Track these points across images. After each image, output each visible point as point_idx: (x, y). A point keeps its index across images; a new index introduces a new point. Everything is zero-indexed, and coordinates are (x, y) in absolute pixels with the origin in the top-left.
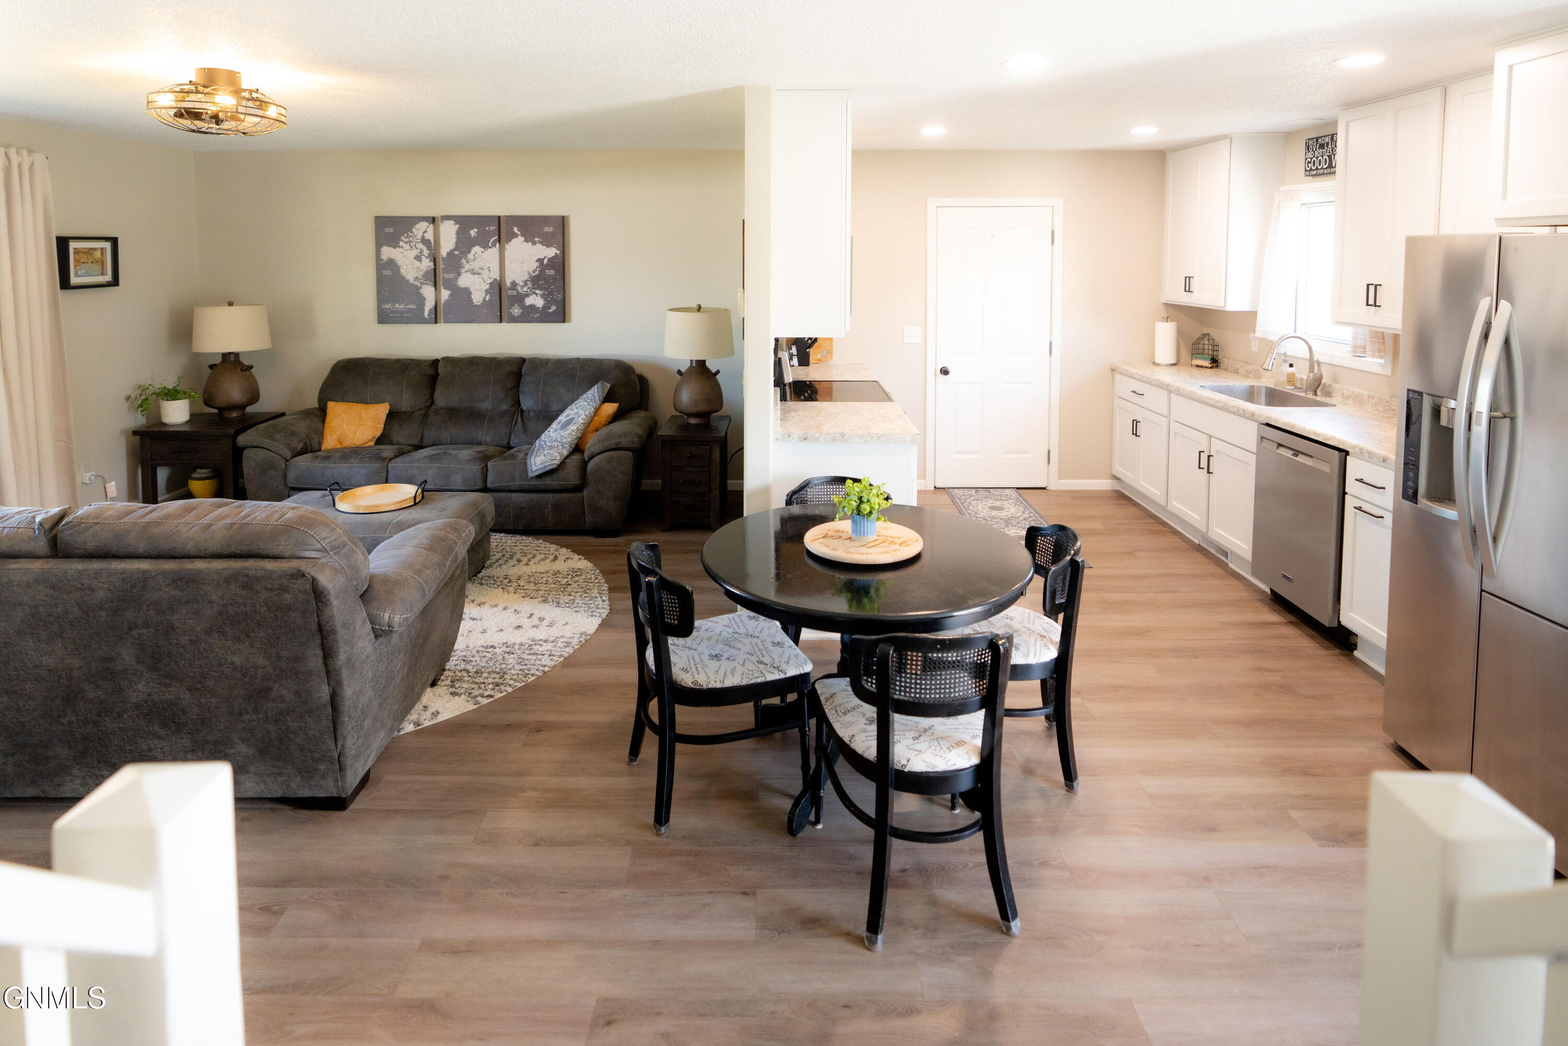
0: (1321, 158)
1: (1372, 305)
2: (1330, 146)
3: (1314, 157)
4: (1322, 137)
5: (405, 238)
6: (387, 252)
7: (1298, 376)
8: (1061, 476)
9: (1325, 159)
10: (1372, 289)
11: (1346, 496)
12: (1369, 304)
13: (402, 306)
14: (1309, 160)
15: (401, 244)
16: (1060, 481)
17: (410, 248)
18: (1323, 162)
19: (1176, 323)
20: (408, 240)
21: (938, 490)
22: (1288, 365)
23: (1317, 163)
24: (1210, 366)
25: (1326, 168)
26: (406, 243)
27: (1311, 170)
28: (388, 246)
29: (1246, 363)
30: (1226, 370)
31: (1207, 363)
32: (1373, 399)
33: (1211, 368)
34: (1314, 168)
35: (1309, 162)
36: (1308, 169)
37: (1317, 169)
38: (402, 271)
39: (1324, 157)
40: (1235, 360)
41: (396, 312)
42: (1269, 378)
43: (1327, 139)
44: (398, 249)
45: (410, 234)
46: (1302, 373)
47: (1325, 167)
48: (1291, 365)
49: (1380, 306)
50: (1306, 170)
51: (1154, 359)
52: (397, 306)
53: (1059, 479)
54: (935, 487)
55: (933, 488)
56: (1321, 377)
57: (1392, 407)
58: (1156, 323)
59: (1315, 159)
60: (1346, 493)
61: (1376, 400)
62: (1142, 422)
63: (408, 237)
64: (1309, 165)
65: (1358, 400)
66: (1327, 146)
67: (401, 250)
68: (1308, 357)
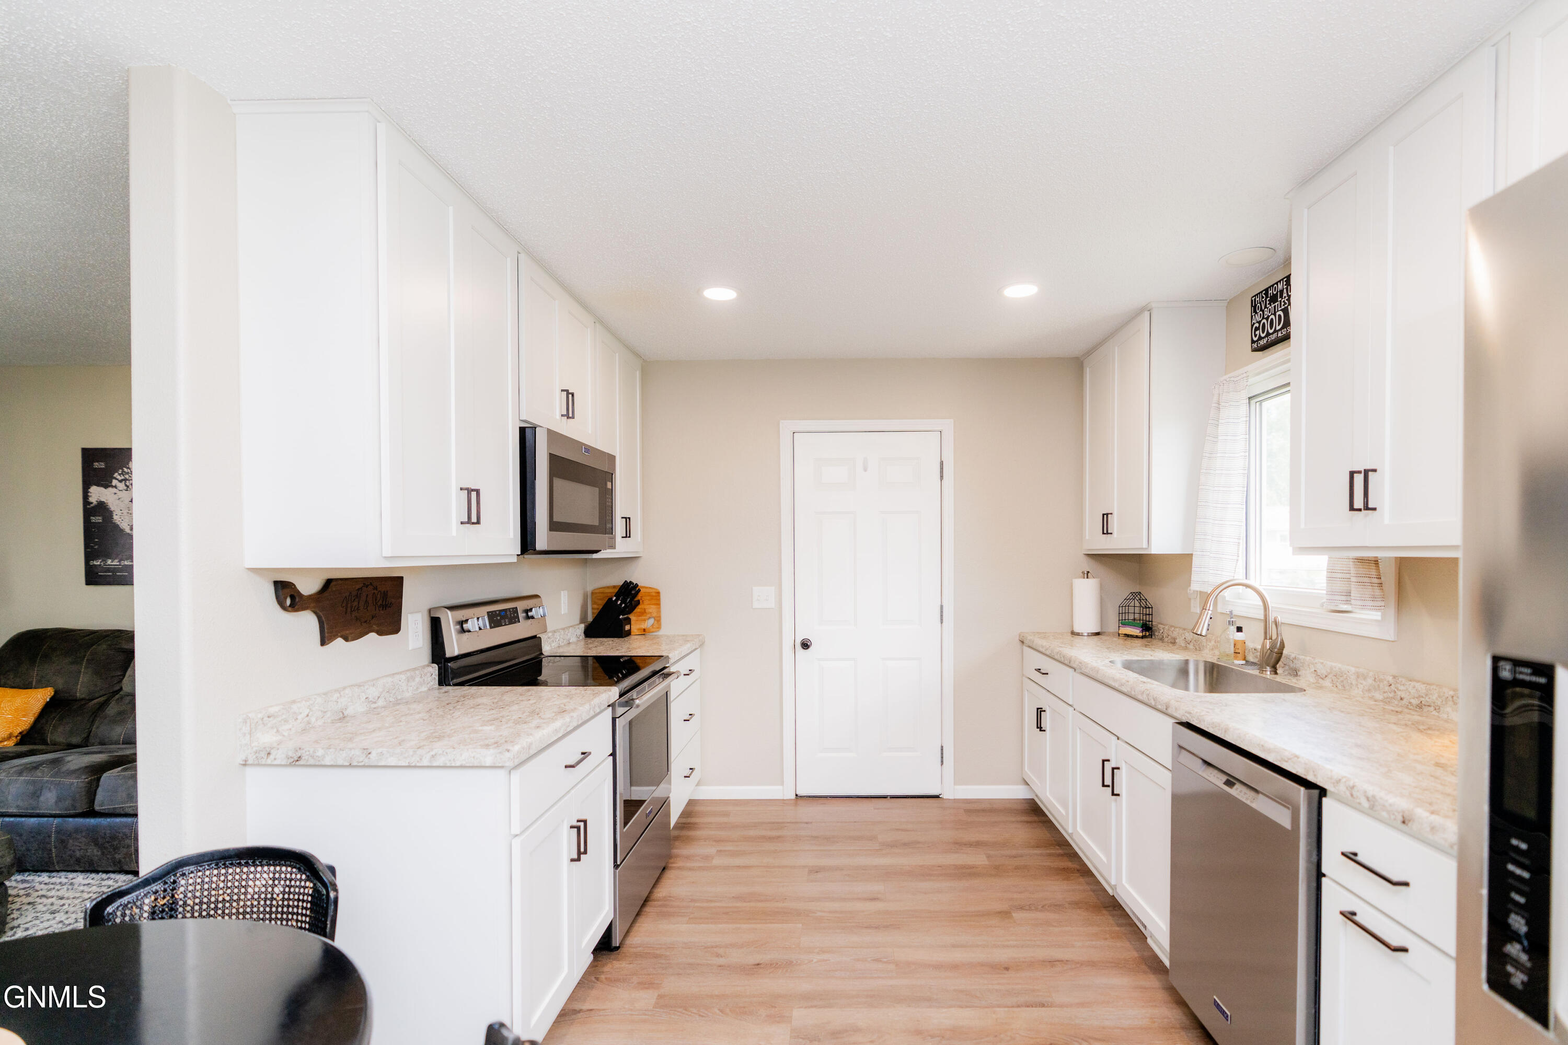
0: (1273, 316)
1: (1360, 510)
2: (1285, 295)
3: (1263, 318)
4: (1273, 286)
5: (120, 474)
6: (97, 494)
7: (1250, 645)
8: (959, 780)
9: (1280, 316)
10: (1359, 480)
11: (1324, 879)
12: (1356, 507)
13: (116, 562)
14: (1257, 325)
15: (114, 482)
16: (957, 787)
17: (125, 488)
18: (1276, 321)
19: (1099, 579)
20: (123, 478)
21: (800, 802)
22: (1234, 629)
23: (1268, 326)
24: (1141, 634)
25: (1280, 329)
26: (121, 481)
27: (1260, 338)
28: (98, 485)
29: (1184, 629)
30: (1162, 639)
31: (1137, 632)
32: (1365, 679)
33: (1143, 637)
34: (1263, 335)
35: (1257, 329)
36: (1255, 339)
37: (1268, 334)
38: (115, 517)
39: (1278, 314)
40: (1172, 626)
41: (108, 570)
42: (1212, 649)
43: (1280, 286)
44: (110, 489)
45: (125, 470)
46: (1254, 640)
47: (1278, 328)
48: (1239, 629)
49: (1375, 509)
50: (1253, 342)
51: (1073, 627)
52: (109, 562)
53: (955, 784)
54: (796, 795)
55: (793, 797)
56: (1282, 646)
57: (1399, 693)
58: (1074, 580)
59: (1264, 321)
60: (1324, 875)
61: (1370, 681)
62: (1048, 711)
63: (123, 473)
64: (1257, 332)
65: (1340, 682)
66: (1281, 297)
67: (114, 490)
68: (1262, 617)
